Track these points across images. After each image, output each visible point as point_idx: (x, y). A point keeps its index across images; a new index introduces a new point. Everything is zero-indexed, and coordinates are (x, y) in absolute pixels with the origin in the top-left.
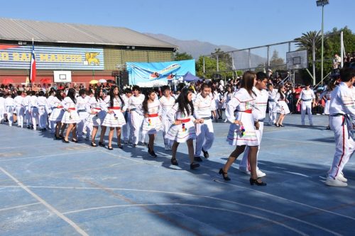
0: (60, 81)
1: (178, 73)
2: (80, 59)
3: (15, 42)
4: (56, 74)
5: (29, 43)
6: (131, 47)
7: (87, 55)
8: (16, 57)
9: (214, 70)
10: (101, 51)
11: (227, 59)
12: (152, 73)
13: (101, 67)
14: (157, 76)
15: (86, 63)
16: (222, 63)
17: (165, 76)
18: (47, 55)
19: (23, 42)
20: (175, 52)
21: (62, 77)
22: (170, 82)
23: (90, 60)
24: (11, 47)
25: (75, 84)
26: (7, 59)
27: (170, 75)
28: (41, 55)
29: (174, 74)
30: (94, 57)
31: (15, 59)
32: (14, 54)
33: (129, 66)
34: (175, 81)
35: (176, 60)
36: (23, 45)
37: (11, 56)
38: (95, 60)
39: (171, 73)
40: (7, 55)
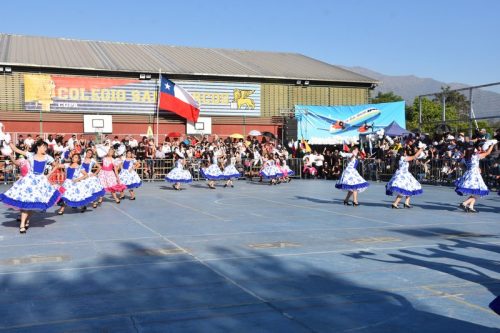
0: (195, 132)
1: (376, 122)
2: (225, 100)
3: (136, 75)
5: (155, 76)
6: (303, 82)
7: (237, 93)
8: (136, 96)
9: (437, 119)
10: (257, 87)
11: (460, 103)
12: (334, 122)
13: (257, 112)
14: (343, 127)
15: (234, 105)
16: (452, 109)
17: (354, 127)
19: (146, 74)
20: (372, 89)
21: (199, 127)
22: (363, 136)
23: (241, 101)
24: (131, 81)
25: (217, 137)
26: (123, 99)
27: (364, 126)
29: (369, 124)
30: (246, 97)
31: (133, 100)
32: (133, 92)
33: (299, 110)
34: (370, 136)
35: (374, 102)
36: (146, 79)
37: (129, 96)
38: (248, 101)
39: (365, 122)
40: (124, 95)
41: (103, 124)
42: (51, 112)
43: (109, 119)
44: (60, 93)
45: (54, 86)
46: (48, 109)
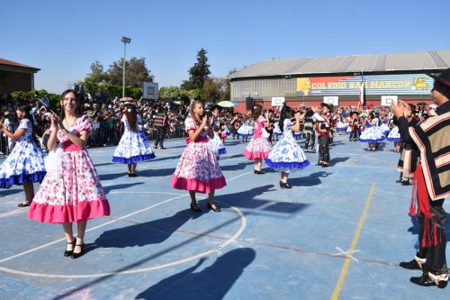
0: (386, 105)
2: (408, 84)
3: (351, 74)
4: (383, 98)
5: (361, 74)
7: (416, 80)
8: (352, 85)
15: (414, 88)
18: (377, 83)
19: (357, 73)
21: (388, 101)
23: (419, 85)
24: (348, 78)
26: (345, 87)
28: (372, 83)
30: (422, 82)
31: (351, 87)
32: (350, 83)
36: (357, 76)
37: (348, 85)
38: (424, 85)
40: (345, 84)
41: (334, 101)
43: (336, 99)
44: (313, 86)
45: (310, 83)
46: (307, 95)
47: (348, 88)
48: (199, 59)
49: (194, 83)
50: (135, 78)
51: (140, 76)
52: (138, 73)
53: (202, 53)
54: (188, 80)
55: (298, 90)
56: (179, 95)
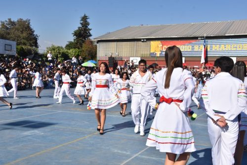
2: (245, 47)
3: (196, 38)
8: (196, 48)
18: (218, 46)
19: (201, 37)
24: (194, 42)
26: (190, 50)
28: (214, 46)
31: (195, 50)
32: (195, 46)
36: (201, 40)
37: (193, 48)
40: (191, 47)
42: (160, 57)
44: (164, 48)
45: (161, 45)
46: (159, 55)
47: (193, 50)
48: (81, 24)
49: (77, 44)
50: (19, 37)
51: (25, 35)
52: (22, 32)
53: (85, 18)
54: (73, 41)
55: (152, 51)
56: (60, 53)
